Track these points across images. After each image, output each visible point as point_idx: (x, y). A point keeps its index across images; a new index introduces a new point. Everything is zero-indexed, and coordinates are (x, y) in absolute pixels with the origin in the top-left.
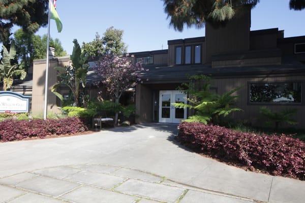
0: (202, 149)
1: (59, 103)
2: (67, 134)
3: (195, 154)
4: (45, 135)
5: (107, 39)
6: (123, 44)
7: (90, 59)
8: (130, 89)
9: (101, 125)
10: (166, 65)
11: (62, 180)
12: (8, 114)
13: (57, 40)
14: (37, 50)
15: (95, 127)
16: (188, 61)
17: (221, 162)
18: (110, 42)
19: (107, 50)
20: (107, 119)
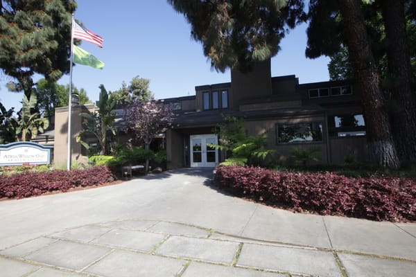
0: (245, 192)
1: (84, 152)
2: (94, 186)
3: (236, 198)
4: (68, 188)
5: (133, 88)
6: (150, 92)
7: (117, 107)
8: (161, 135)
9: (131, 173)
10: (195, 110)
11: (88, 244)
12: (27, 166)
13: (82, 90)
14: (61, 100)
15: (124, 175)
16: (216, 106)
17: (267, 205)
18: (136, 90)
19: (133, 98)
20: (138, 167)
